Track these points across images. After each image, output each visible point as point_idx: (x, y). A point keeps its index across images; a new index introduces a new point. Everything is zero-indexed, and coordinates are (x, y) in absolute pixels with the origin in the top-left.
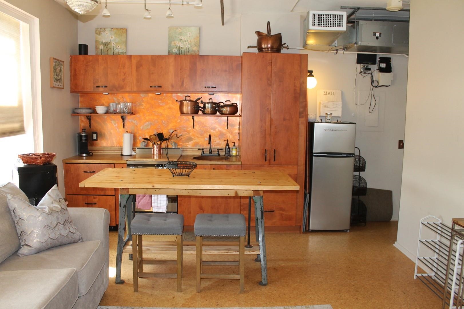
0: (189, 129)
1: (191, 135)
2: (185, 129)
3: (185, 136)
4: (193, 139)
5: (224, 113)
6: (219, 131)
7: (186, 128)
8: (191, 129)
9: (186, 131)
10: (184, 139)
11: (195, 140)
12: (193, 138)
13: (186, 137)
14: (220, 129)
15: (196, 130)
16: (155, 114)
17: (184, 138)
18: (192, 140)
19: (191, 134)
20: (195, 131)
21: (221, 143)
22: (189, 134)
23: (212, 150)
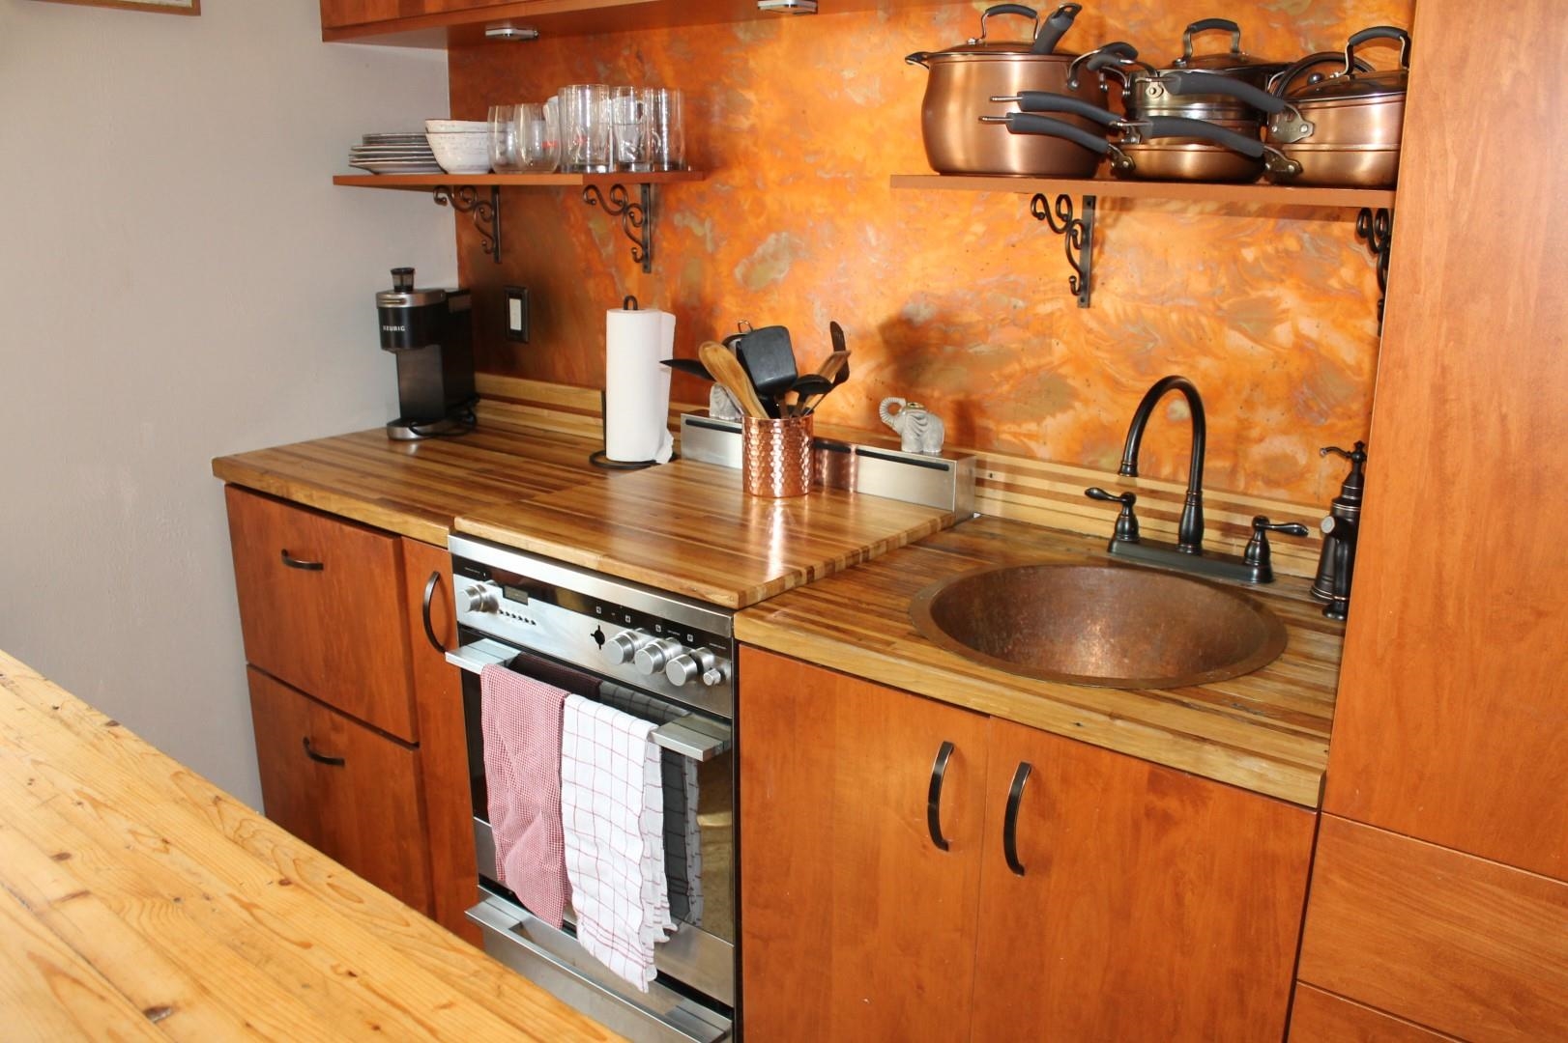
0: (1044, 309)
1: (1063, 364)
2: (1021, 304)
3: (1015, 367)
4: (1074, 394)
5: (1300, 170)
6: (1303, 346)
7: (1024, 298)
8: (1060, 304)
9: (1026, 327)
10: (1006, 388)
11: (1086, 402)
12: (1075, 383)
13: (1026, 371)
14: (1308, 327)
15: (1102, 320)
16: (820, 173)
17: (1008, 378)
18: (1065, 407)
19: (1059, 350)
20: (1093, 324)
21: (1308, 469)
22: (1049, 349)
23: (1207, 513)
